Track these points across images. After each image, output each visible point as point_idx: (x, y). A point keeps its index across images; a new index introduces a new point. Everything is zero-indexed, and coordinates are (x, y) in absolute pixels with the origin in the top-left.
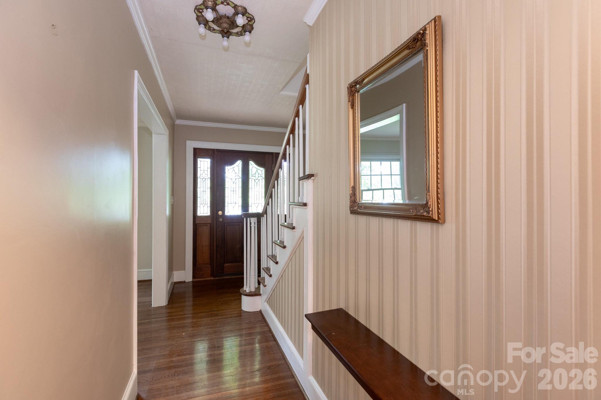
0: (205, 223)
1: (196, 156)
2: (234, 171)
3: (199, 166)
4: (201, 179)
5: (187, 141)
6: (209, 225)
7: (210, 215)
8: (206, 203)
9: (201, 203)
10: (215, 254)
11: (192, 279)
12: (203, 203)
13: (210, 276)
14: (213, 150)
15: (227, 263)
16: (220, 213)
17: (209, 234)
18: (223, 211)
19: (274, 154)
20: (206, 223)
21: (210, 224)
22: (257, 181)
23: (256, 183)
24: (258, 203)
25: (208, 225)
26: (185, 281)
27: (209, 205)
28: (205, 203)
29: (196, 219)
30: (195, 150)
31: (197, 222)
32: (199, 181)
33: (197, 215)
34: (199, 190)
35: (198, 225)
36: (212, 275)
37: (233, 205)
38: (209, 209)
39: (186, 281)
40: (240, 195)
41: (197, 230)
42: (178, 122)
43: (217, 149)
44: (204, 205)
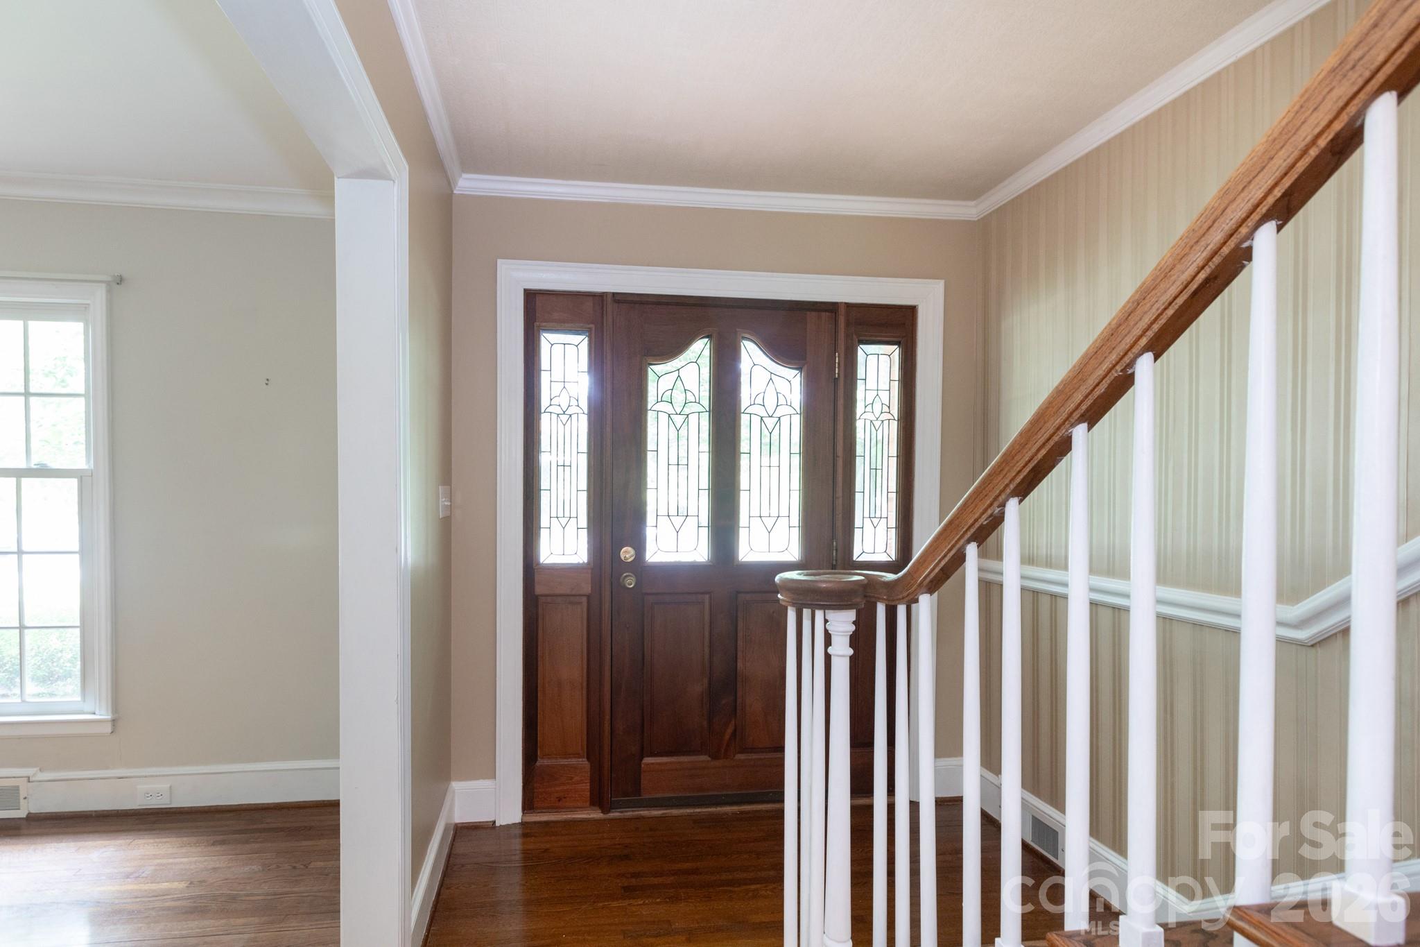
0: (568, 592)
1: (537, 324)
2: (679, 382)
3: (544, 363)
4: (554, 416)
5: (499, 261)
6: (584, 600)
7: (586, 561)
8: (573, 514)
9: (554, 514)
10: (608, 717)
11: (520, 814)
12: (560, 514)
13: (588, 804)
14: (599, 298)
15: (652, 755)
16: (627, 553)
17: (585, 637)
18: (639, 546)
19: (842, 310)
20: (574, 593)
21: (588, 597)
22: (770, 422)
23: (765, 432)
24: (774, 513)
25: (580, 603)
26: (494, 822)
27: (583, 521)
28: (567, 514)
29: (537, 577)
30: (531, 297)
31: (539, 590)
32: (546, 424)
33: (538, 564)
34: (546, 460)
35: (542, 600)
36: (598, 800)
37: (678, 521)
38: (584, 534)
39: (497, 824)
40: (705, 482)
41: (540, 621)
42: (468, 184)
43: (614, 294)
44: (563, 521)
